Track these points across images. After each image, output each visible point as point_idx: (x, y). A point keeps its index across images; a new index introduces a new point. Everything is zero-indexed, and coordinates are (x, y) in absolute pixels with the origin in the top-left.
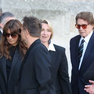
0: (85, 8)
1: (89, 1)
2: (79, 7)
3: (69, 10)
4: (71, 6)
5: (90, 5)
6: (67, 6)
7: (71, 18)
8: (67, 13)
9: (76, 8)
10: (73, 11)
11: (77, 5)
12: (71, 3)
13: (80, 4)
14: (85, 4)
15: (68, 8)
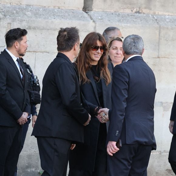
0: (25, 14)
1: (30, 6)
2: (17, 13)
3: (5, 15)
4: (7, 11)
5: (31, 10)
6: (3, 10)
7: (7, 26)
8: (2, 20)
9: (14, 13)
10: (10, 17)
11: (15, 10)
12: (8, 7)
13: (19, 9)
14: (25, 9)
15: (3, 13)
